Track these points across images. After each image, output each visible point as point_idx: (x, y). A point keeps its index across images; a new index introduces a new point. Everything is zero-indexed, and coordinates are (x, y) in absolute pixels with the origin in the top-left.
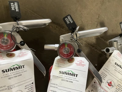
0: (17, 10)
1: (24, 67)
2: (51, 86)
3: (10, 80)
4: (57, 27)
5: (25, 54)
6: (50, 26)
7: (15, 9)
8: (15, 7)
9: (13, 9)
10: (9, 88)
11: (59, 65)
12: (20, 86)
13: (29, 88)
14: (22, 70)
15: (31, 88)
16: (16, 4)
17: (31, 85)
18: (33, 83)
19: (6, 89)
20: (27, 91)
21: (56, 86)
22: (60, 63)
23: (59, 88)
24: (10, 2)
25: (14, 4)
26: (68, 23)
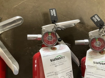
0: (55, 15)
1: (64, 58)
2: (87, 74)
3: (56, 67)
4: (82, 26)
5: (63, 47)
6: (77, 26)
7: (54, 15)
8: (53, 13)
9: (52, 15)
10: (56, 74)
11: (92, 57)
12: (63, 73)
13: (69, 75)
14: (63, 60)
15: (70, 75)
16: (54, 11)
17: (70, 73)
18: (71, 71)
19: (54, 75)
20: (68, 77)
21: (92, 74)
22: (92, 55)
23: (95, 75)
24: (50, 10)
25: (53, 10)
26: (96, 21)
